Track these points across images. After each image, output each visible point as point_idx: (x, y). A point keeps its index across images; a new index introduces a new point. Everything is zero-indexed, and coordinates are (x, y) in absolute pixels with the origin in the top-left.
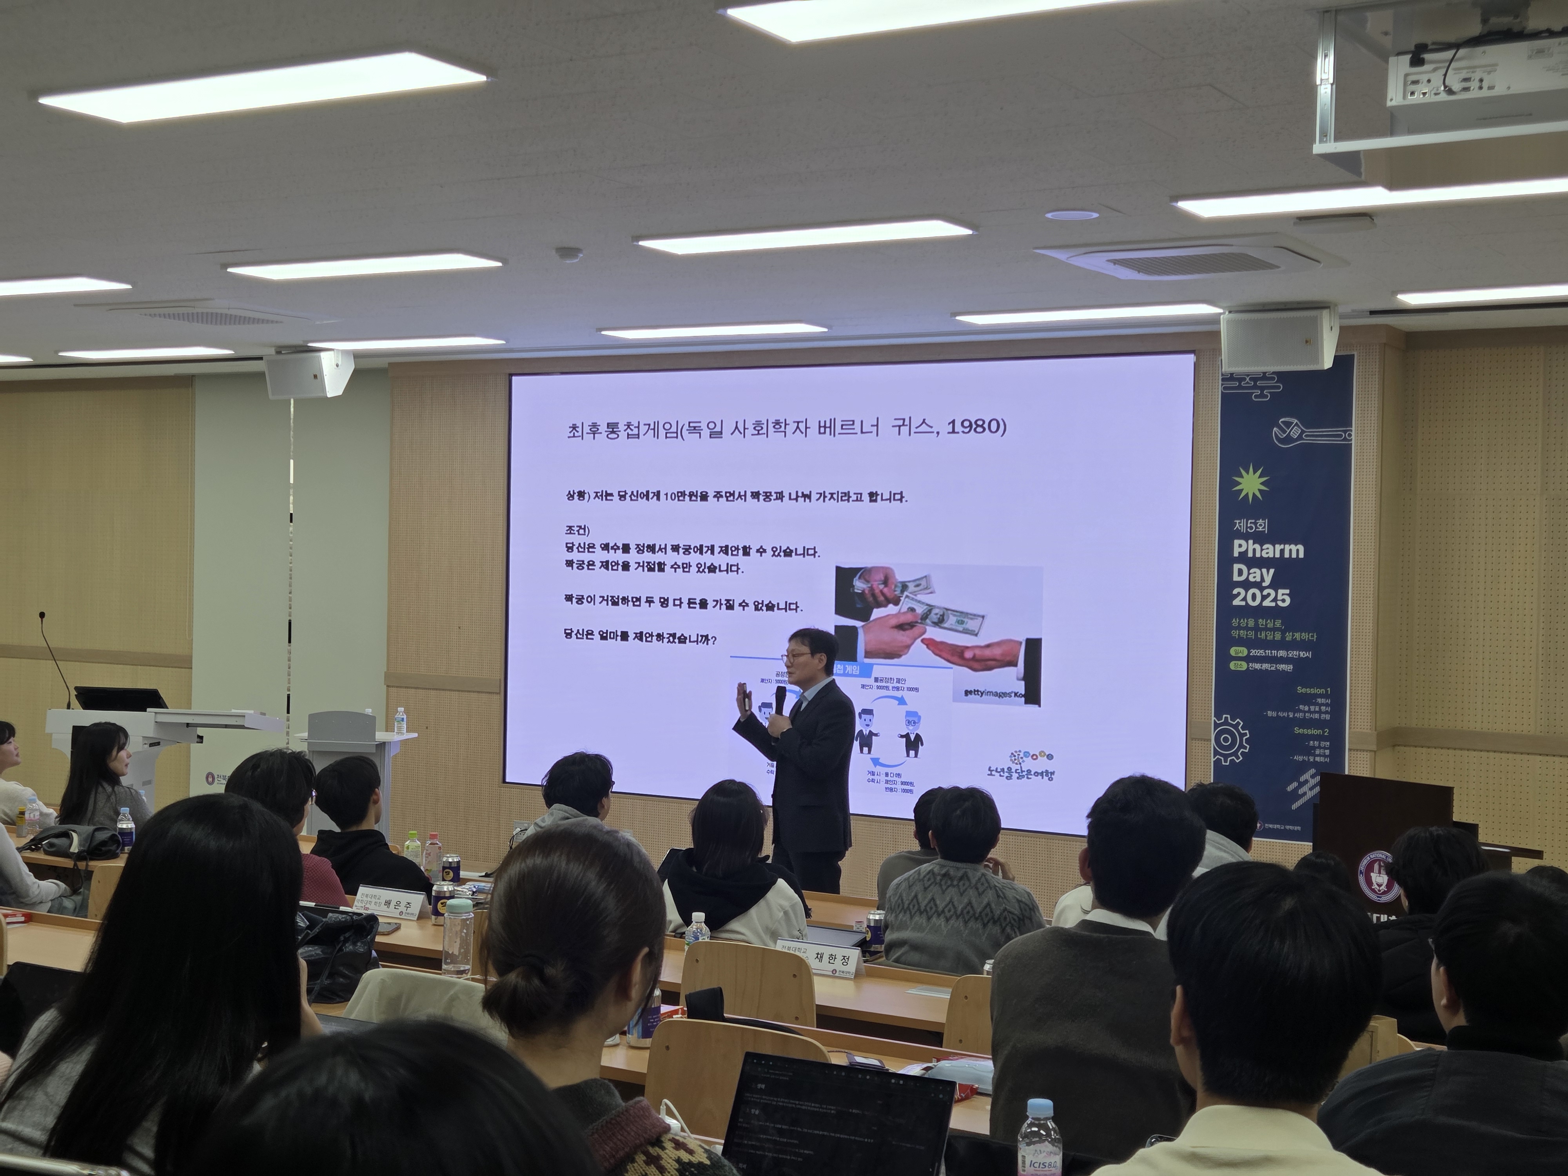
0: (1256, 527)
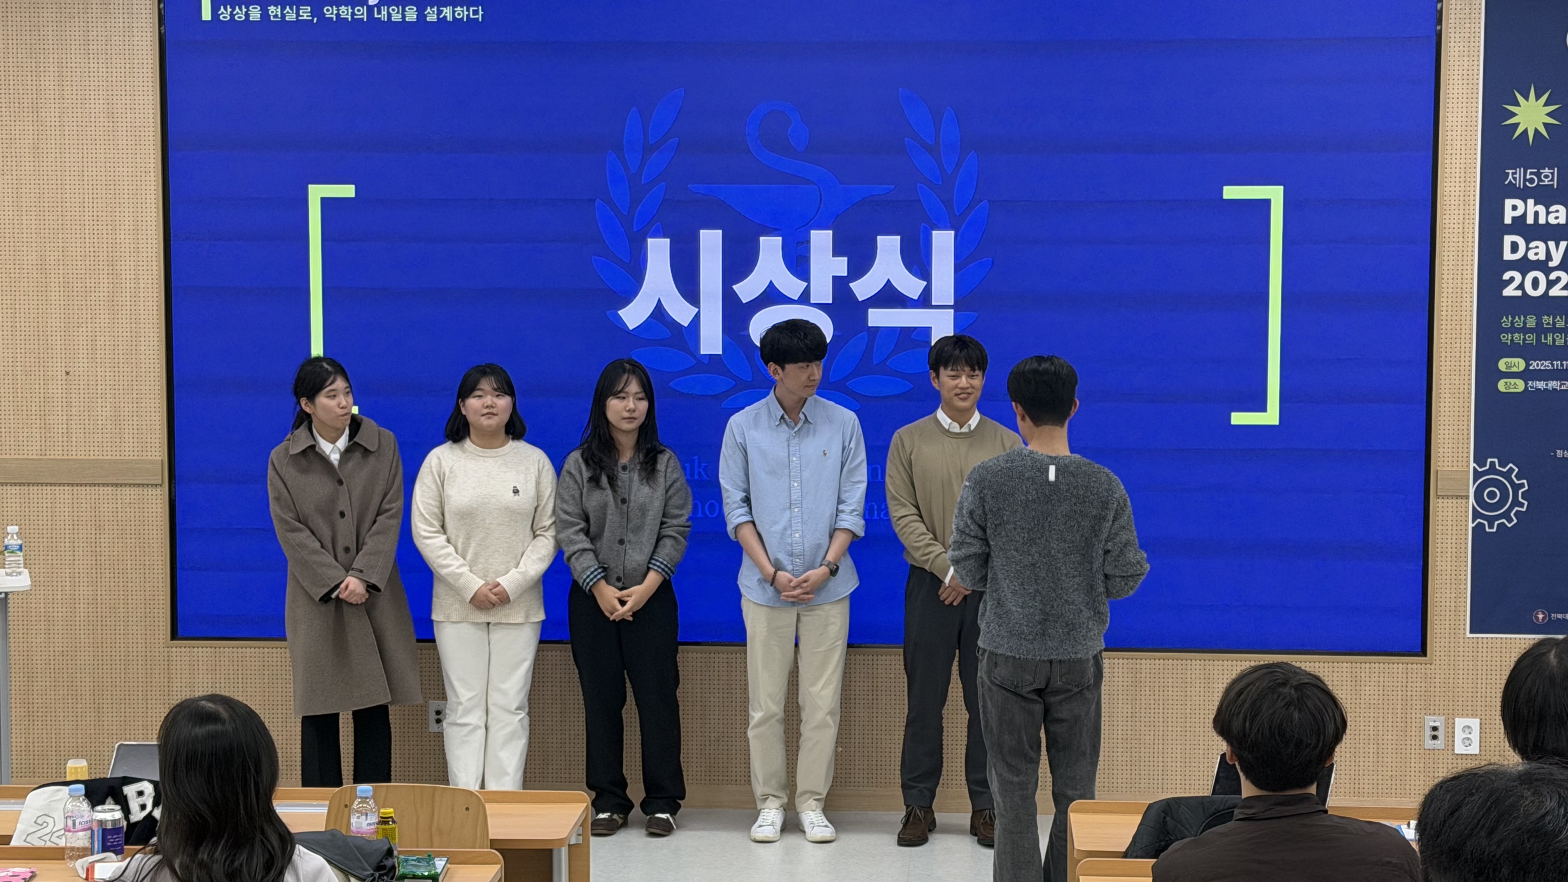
0: (1540, 180)
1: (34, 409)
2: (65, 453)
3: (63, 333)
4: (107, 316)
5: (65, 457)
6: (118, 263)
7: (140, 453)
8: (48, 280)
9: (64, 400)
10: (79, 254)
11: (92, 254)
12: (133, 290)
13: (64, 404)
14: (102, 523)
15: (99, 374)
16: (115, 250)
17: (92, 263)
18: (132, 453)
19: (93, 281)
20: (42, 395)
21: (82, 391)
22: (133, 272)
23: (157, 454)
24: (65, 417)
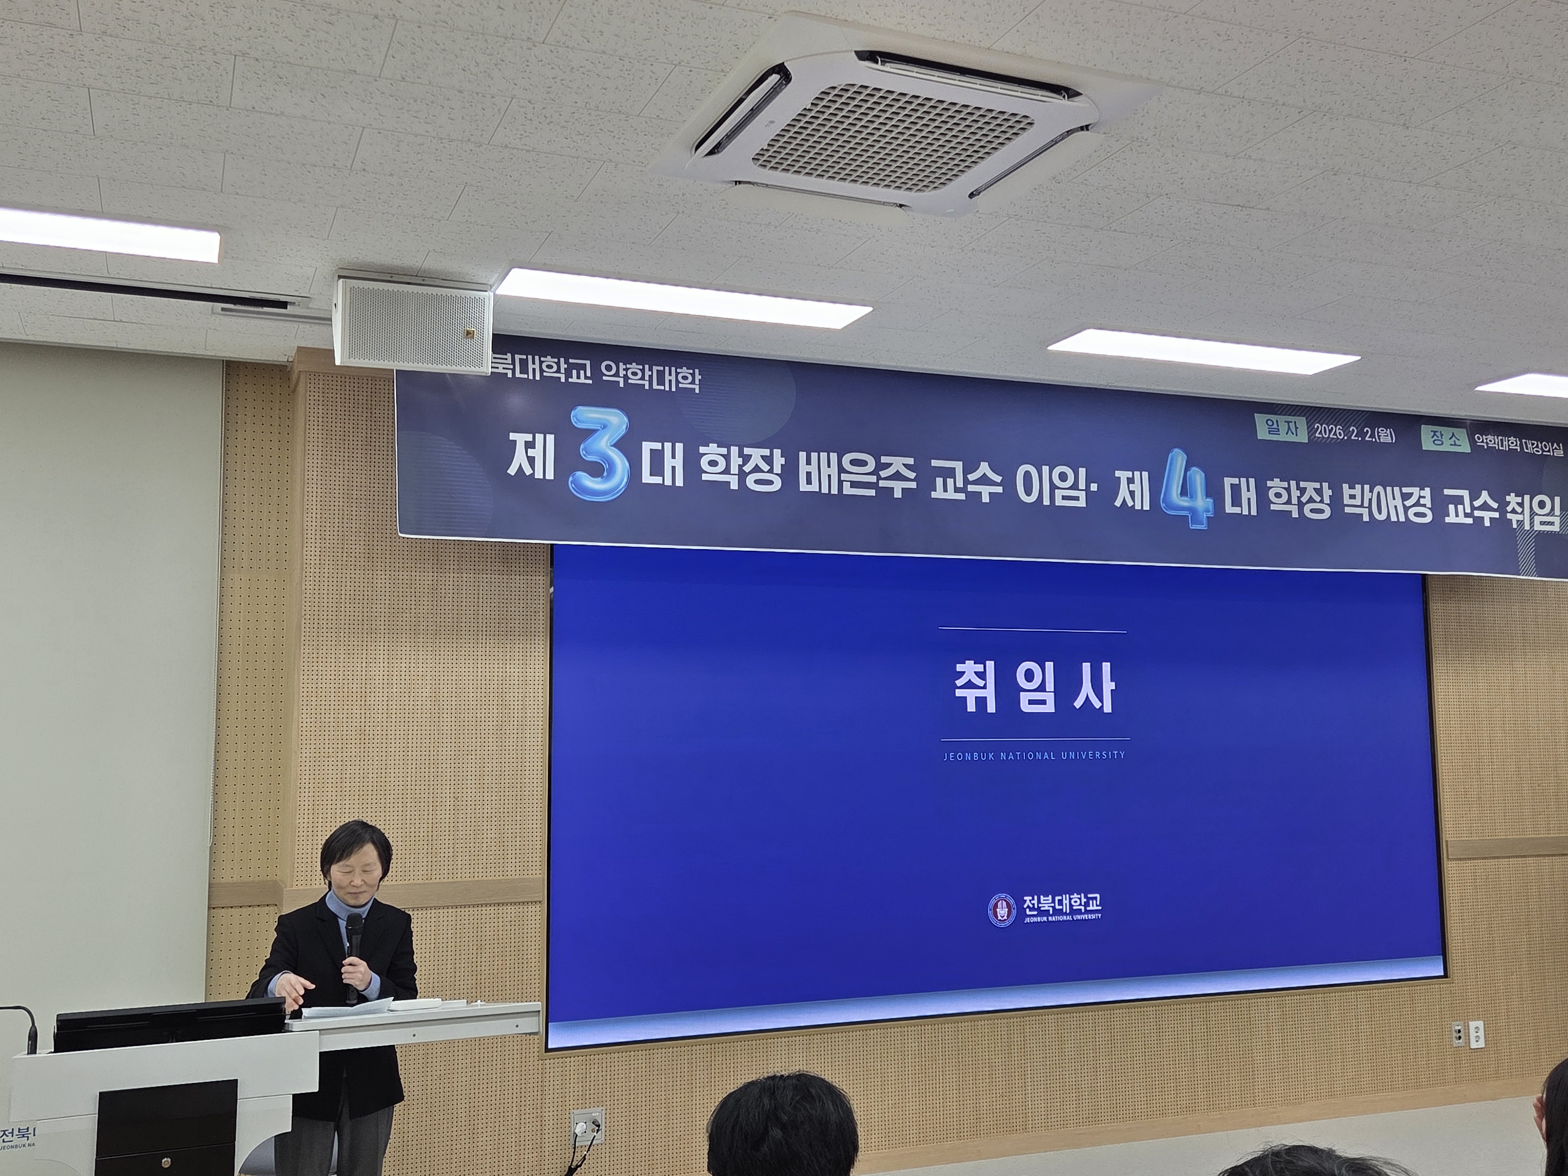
1: (422, 834)
2: (451, 876)
3: (452, 761)
4: (495, 744)
5: (451, 880)
6: (508, 695)
7: (522, 872)
8: (441, 711)
9: (452, 825)
10: (471, 686)
11: (483, 686)
12: (520, 719)
13: (452, 829)
14: (483, 943)
15: (486, 798)
16: (504, 682)
17: (483, 694)
18: (513, 873)
19: (483, 711)
20: (430, 821)
21: (469, 816)
22: (520, 703)
23: (538, 872)
24: (451, 842)
